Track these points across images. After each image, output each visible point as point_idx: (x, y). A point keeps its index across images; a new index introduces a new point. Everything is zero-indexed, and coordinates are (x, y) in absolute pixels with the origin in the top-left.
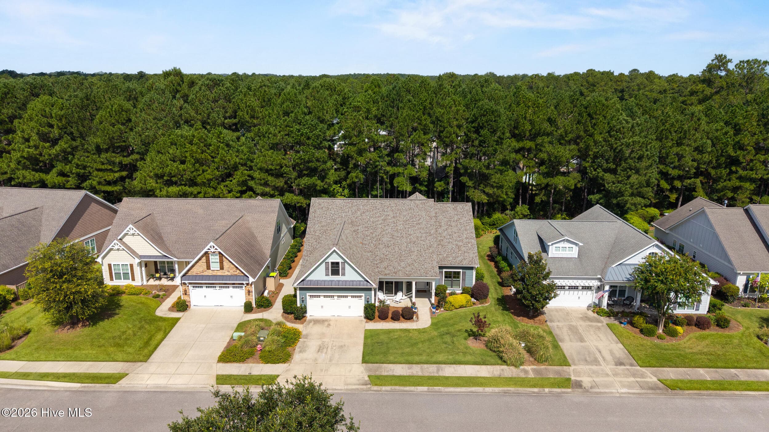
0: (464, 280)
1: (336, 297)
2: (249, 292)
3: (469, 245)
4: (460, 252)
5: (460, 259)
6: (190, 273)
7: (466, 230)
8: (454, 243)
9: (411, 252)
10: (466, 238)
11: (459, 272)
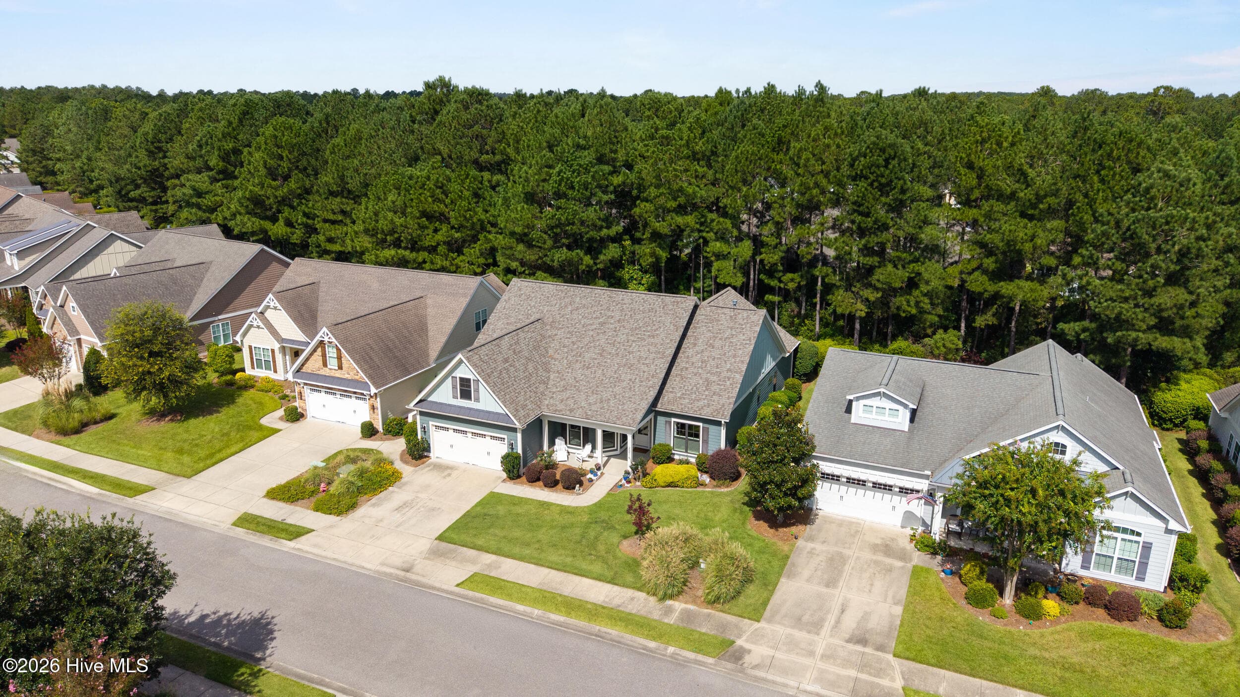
0: (706, 442)
1: (469, 435)
2: (373, 408)
3: (728, 383)
4: (707, 393)
5: (701, 403)
6: (304, 370)
7: (735, 356)
8: (704, 376)
9: (619, 380)
10: (729, 370)
11: (699, 427)
